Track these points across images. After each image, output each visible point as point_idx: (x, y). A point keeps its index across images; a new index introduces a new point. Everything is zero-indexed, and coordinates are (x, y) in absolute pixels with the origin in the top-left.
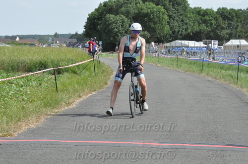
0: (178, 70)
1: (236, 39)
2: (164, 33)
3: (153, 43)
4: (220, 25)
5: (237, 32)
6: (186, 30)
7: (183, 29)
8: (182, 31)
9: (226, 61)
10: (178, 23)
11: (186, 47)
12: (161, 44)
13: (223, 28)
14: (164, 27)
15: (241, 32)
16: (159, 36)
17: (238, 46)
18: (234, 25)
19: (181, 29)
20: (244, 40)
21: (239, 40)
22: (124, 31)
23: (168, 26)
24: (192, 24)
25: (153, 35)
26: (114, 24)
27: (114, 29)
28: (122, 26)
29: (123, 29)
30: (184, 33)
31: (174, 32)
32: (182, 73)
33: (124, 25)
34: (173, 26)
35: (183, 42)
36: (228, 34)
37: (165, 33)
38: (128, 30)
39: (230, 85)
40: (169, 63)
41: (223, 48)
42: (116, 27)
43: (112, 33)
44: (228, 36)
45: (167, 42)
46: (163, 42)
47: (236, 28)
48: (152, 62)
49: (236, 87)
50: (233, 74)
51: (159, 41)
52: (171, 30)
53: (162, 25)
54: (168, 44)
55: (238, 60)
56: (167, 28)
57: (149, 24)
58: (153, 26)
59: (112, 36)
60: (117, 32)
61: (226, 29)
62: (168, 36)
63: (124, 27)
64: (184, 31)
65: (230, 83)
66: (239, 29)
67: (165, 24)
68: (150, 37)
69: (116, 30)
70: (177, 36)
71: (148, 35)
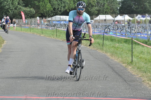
0: (57, 39)
1: (104, 14)
2: (46, 10)
3: (38, 18)
4: (90, 4)
5: (104, 9)
6: (64, 7)
7: (62, 7)
8: (61, 8)
9: (96, 32)
10: (58, 2)
11: (64, 21)
12: (44, 19)
13: (93, 6)
14: (46, 5)
15: (107, 8)
16: (42, 13)
17: (105, 20)
18: (101, 4)
19: (60, 7)
20: (110, 16)
21: (105, 15)
22: (14, 8)
23: (50, 4)
24: (69, 3)
25: (38, 11)
26: (5, 2)
27: (5, 6)
28: (12, 4)
29: (13, 6)
30: (63, 9)
31: (54, 9)
32: (61, 41)
33: (13, 3)
34: (53, 4)
35: (62, 17)
36: (98, 11)
37: (48, 9)
38: (17, 7)
39: (98, 50)
40: (50, 34)
41: (93, 22)
42: (7, 5)
43: (4, 9)
44: (97, 12)
45: (49, 17)
46: (45, 17)
47: (103, 6)
48: (37, 33)
49: (102, 52)
50: (100, 42)
51: (42, 16)
52: (52, 7)
53: (45, 3)
54: (50, 19)
55: (105, 31)
56: (49, 6)
57: (34, 2)
58: (38, 4)
59: (4, 12)
60: (8, 9)
61: (96, 6)
62: (50, 12)
63: (14, 5)
64: (62, 8)
65: (97, 49)
66: (106, 6)
67: (47, 3)
68: (35, 13)
69: (7, 7)
70: (57, 12)
71: (33, 11)
